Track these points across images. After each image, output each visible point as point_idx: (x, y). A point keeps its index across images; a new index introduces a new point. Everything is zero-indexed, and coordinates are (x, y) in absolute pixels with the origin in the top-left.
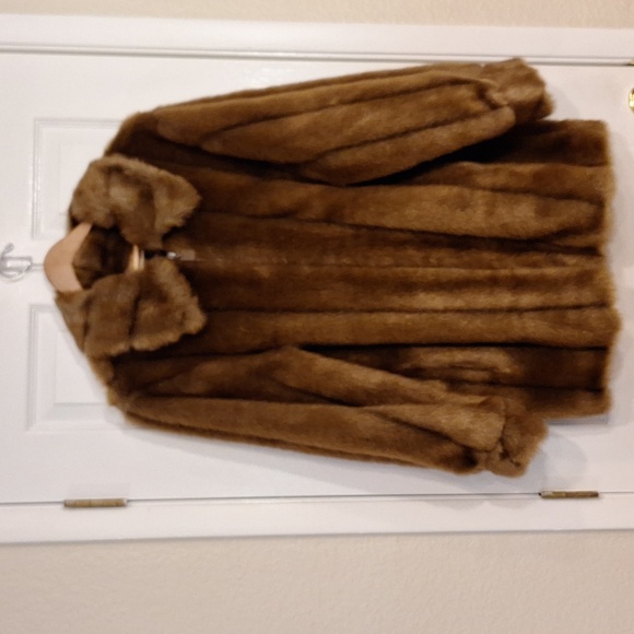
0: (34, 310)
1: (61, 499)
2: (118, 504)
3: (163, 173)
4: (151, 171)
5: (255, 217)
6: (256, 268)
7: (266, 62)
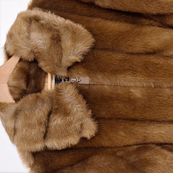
3: (68, 22)
4: (59, 20)
5: (132, 54)
6: (132, 90)
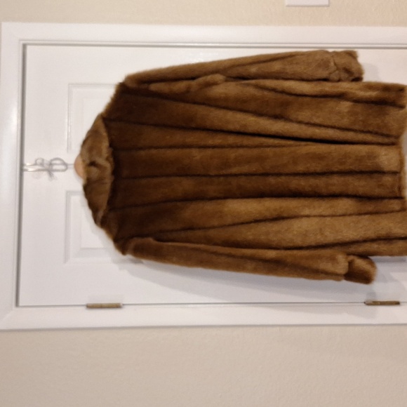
0: (69, 194)
1: (85, 303)
2: (117, 306)
7: (202, 49)
